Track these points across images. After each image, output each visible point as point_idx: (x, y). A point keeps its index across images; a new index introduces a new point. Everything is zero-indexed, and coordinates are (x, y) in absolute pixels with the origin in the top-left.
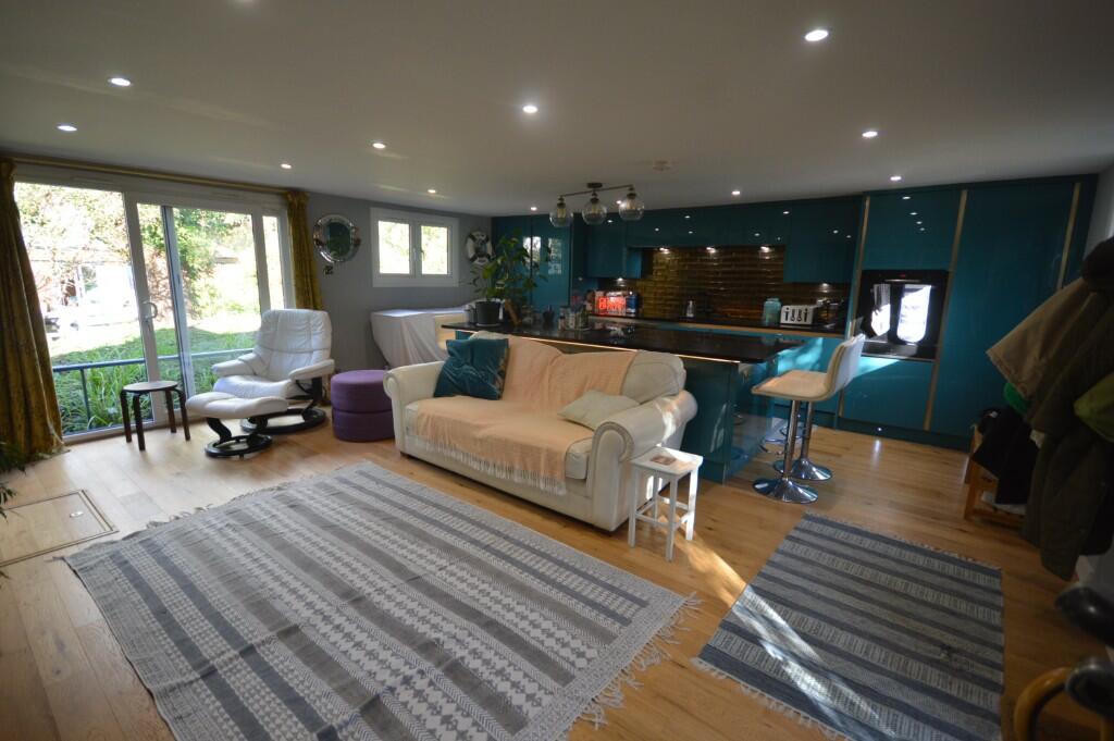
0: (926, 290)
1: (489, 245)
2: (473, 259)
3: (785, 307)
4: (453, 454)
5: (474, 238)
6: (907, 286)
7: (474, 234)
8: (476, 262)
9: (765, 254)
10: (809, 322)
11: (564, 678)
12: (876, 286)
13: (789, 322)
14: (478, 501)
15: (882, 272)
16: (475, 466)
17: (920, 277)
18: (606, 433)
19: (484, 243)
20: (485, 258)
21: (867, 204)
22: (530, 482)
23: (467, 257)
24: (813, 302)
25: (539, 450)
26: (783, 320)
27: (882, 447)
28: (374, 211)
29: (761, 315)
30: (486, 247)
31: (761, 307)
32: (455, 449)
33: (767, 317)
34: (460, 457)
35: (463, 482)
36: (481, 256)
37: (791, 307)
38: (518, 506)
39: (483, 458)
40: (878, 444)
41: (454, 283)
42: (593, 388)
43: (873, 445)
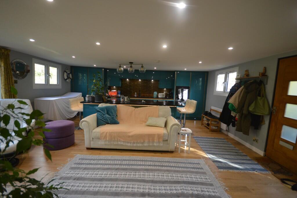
0: (187, 90)
1: (71, 75)
2: (66, 79)
3: (159, 94)
4: (119, 143)
5: (66, 72)
6: (184, 89)
7: (67, 71)
8: (67, 80)
9: (152, 82)
10: (164, 97)
11: (211, 185)
12: (179, 89)
13: (160, 97)
14: (133, 155)
15: (179, 86)
16: (129, 144)
17: (186, 88)
18: (173, 127)
19: (69, 74)
20: (70, 79)
21: (176, 73)
22: (151, 144)
23: (64, 79)
24: (163, 92)
25: (154, 135)
26: (159, 97)
27: (196, 122)
28: (34, 59)
29: (153, 95)
30: (69, 76)
31: (153, 94)
32: (120, 141)
33: (155, 96)
34: (122, 143)
35: (121, 151)
36: (69, 78)
37: (161, 94)
38: (145, 153)
39: (132, 142)
40: (195, 122)
41: (60, 87)
42: (149, 116)
43: (194, 122)
